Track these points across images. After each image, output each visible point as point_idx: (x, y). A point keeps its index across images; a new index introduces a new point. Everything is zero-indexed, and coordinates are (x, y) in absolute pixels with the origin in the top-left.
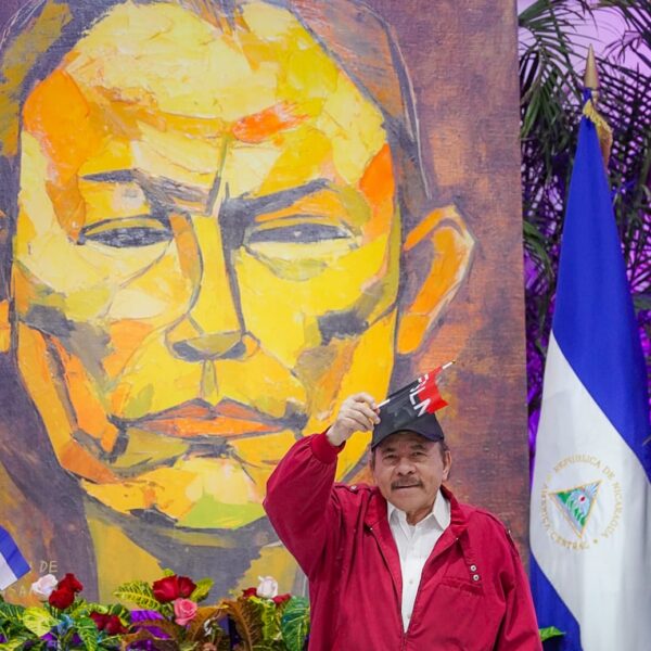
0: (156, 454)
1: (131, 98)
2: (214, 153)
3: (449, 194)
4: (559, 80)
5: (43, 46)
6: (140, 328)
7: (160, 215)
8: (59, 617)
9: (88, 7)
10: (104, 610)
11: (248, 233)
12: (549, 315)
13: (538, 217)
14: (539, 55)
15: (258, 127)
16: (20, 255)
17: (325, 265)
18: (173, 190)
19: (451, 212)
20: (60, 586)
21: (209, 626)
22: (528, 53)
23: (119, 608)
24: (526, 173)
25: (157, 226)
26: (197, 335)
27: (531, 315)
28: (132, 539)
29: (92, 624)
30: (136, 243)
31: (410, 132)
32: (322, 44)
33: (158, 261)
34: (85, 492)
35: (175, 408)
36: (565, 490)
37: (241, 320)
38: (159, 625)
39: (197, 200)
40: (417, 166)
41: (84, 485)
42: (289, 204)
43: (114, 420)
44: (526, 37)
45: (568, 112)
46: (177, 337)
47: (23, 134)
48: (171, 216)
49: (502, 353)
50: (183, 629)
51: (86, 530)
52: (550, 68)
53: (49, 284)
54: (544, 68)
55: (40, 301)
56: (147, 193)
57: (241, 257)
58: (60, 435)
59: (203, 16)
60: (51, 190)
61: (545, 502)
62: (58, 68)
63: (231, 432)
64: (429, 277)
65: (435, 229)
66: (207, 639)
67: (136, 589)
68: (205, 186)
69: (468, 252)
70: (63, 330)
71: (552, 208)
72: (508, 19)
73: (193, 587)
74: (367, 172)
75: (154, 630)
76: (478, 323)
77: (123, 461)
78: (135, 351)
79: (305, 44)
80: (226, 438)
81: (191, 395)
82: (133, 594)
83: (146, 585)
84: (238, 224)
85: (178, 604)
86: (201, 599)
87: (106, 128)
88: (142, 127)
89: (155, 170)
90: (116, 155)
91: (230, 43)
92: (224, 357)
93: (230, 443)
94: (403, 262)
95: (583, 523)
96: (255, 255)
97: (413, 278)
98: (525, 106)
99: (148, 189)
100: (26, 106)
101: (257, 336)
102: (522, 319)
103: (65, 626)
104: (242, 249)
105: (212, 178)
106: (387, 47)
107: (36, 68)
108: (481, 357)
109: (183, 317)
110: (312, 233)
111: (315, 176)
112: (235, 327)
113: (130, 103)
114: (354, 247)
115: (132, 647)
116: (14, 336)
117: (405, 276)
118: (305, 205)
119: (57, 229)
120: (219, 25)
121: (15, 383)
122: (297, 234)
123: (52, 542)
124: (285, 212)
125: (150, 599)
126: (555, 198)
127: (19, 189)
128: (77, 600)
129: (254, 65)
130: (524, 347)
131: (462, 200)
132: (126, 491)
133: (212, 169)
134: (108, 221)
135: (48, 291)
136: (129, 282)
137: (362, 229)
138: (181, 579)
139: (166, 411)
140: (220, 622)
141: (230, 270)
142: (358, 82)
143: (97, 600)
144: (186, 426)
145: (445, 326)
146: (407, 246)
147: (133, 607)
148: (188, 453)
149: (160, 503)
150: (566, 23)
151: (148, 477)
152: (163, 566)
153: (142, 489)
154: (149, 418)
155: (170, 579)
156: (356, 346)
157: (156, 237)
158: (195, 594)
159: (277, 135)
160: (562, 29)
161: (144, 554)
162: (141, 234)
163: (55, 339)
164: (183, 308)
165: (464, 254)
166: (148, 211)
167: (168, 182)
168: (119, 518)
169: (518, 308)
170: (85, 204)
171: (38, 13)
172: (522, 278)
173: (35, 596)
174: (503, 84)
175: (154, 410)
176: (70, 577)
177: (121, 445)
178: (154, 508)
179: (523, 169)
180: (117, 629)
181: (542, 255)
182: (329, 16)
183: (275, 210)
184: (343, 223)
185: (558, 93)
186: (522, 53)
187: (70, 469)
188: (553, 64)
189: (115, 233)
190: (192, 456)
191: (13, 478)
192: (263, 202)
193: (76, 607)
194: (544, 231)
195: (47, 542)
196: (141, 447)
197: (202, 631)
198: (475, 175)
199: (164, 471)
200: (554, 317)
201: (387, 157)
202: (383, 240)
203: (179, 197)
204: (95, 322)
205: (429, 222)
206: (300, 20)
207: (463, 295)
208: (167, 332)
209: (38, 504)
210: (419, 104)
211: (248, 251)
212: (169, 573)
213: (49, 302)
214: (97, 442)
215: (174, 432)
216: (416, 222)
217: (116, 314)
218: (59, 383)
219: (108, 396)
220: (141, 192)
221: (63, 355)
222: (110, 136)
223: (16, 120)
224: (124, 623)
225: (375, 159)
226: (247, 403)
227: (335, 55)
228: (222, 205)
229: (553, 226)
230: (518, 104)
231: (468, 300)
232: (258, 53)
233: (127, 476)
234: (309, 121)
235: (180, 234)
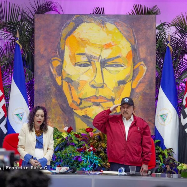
0: (87, 105)
1: (85, 40)
2: (100, 50)
3: (142, 59)
4: (163, 39)
5: (70, 30)
6: (85, 82)
7: (89, 61)
8: (68, 134)
9: (78, 23)
10: (77, 133)
11: (105, 65)
12: (160, 82)
13: (159, 64)
14: (160, 34)
15: (108, 46)
16: (64, 68)
17: (119, 71)
18: (92, 57)
19: (142, 63)
20: (69, 129)
21: (96, 137)
22: (158, 34)
23: (79, 133)
24: (157, 56)
25: (89, 63)
26: (95, 83)
27: (157, 82)
28: (82, 120)
29: (74, 136)
30: (85, 66)
31: (136, 48)
32: (120, 31)
33: (89, 70)
34: (74, 112)
35: (91, 97)
36: (162, 114)
37: (103, 81)
38: (86, 137)
39: (96, 59)
40: (137, 54)
41: (74, 110)
42: (113, 60)
43: (80, 99)
44: (158, 31)
45: (165, 45)
46: (92, 84)
47: (65, 46)
48: (91, 62)
49: (151, 89)
50: (91, 137)
51: (74, 119)
52: (162, 37)
53: (69, 73)
54: (161, 37)
55: (67, 76)
56: (87, 57)
57: (104, 70)
58: (70, 101)
59: (99, 25)
60: (70, 56)
61: (158, 117)
62: (72, 34)
63: (101, 101)
64: (138, 75)
65: (140, 65)
66: (95, 139)
67: (82, 130)
68: (98, 56)
69: (145, 70)
70: (71, 82)
71: (161, 62)
72: (154, 28)
73: (93, 130)
74: (127, 55)
75: (85, 137)
76: (147, 83)
77: (81, 106)
78: (84, 86)
79: (117, 31)
80: (100, 103)
81: (94, 94)
82: (82, 131)
83: (84, 129)
84: (104, 64)
85: (90, 133)
86: (94, 132)
87: (80, 45)
88: (87, 45)
89: (89, 53)
90: (82, 50)
91: (104, 31)
92: (100, 88)
93: (101, 103)
94: (134, 71)
95: (165, 121)
96: (107, 69)
97: (135, 74)
98: (157, 44)
99: (88, 56)
100: (66, 41)
101: (106, 84)
102: (155, 83)
103: (69, 136)
104: (104, 68)
105: (99, 55)
106: (132, 32)
107: (68, 34)
108: (147, 89)
109: (93, 80)
110: (117, 66)
111: (118, 55)
112: (102, 82)
113: (85, 41)
114: (125, 68)
115: (82, 140)
116: (62, 83)
117: (134, 74)
118: (116, 60)
119: (71, 63)
120: (101, 27)
121: (62, 91)
122: (114, 66)
123: (68, 120)
124: (112, 61)
125: (85, 132)
126: (162, 60)
127: (64, 56)
128: (72, 131)
129: (108, 35)
130: (155, 88)
131: (145, 60)
132: (82, 112)
133: (99, 53)
134: (80, 62)
135: (69, 75)
136: (83, 73)
137: (126, 65)
138: (91, 128)
139: (89, 97)
140: (98, 136)
141: (102, 72)
142: (126, 38)
143: (75, 132)
144: (93, 100)
145: (141, 84)
146: (134, 68)
147: (82, 133)
148: (93, 105)
149: (88, 114)
150: (165, 29)
151: (85, 109)
152: (88, 126)
153: (84, 112)
154: (86, 98)
155: (89, 128)
156: (124, 86)
157: (88, 65)
158: (93, 131)
159: (111, 47)
160: (164, 30)
161: (84, 123)
162: (86, 65)
163: (70, 83)
164: (93, 78)
165: (144, 70)
166: (87, 61)
167: (91, 55)
168: (80, 117)
169: (154, 81)
170: (76, 59)
171: (69, 24)
172: (155, 75)
173: (64, 130)
174: (153, 39)
175: (87, 97)
176: (71, 127)
177: (81, 103)
178: (86, 115)
179: (156, 55)
180: (79, 137)
181: (159, 71)
182: (121, 26)
183: (110, 61)
184: (123, 64)
185: (163, 42)
186: (157, 34)
187: (72, 107)
188: (162, 36)
189: (81, 64)
190: (94, 106)
191: (61, 108)
192: (108, 60)
193: (71, 133)
194: (160, 67)
195: (67, 121)
196: (84, 104)
197: (94, 138)
198: (147, 56)
199: (89, 108)
200: (161, 83)
201: (131, 52)
202: (130, 67)
203: (93, 58)
204: (77, 81)
205: (139, 64)
206: (116, 27)
207: (144, 78)
208: (90, 83)
209: (65, 113)
210: (137, 43)
211: (105, 68)
212: (89, 127)
213: (69, 76)
214: (76, 102)
215: (90, 101)
216: (136, 64)
217: (81, 79)
218: (70, 91)
219: (79, 94)
220: (86, 57)
221: (71, 86)
222: (81, 47)
223: (64, 43)
224: (80, 136)
225: (129, 53)
226: (104, 96)
227: (123, 33)
228: (101, 60)
229: (161, 66)
230: (156, 43)
231: (145, 79)
232: (108, 32)
233: (82, 109)
234: (117, 45)
235: (93, 65)
